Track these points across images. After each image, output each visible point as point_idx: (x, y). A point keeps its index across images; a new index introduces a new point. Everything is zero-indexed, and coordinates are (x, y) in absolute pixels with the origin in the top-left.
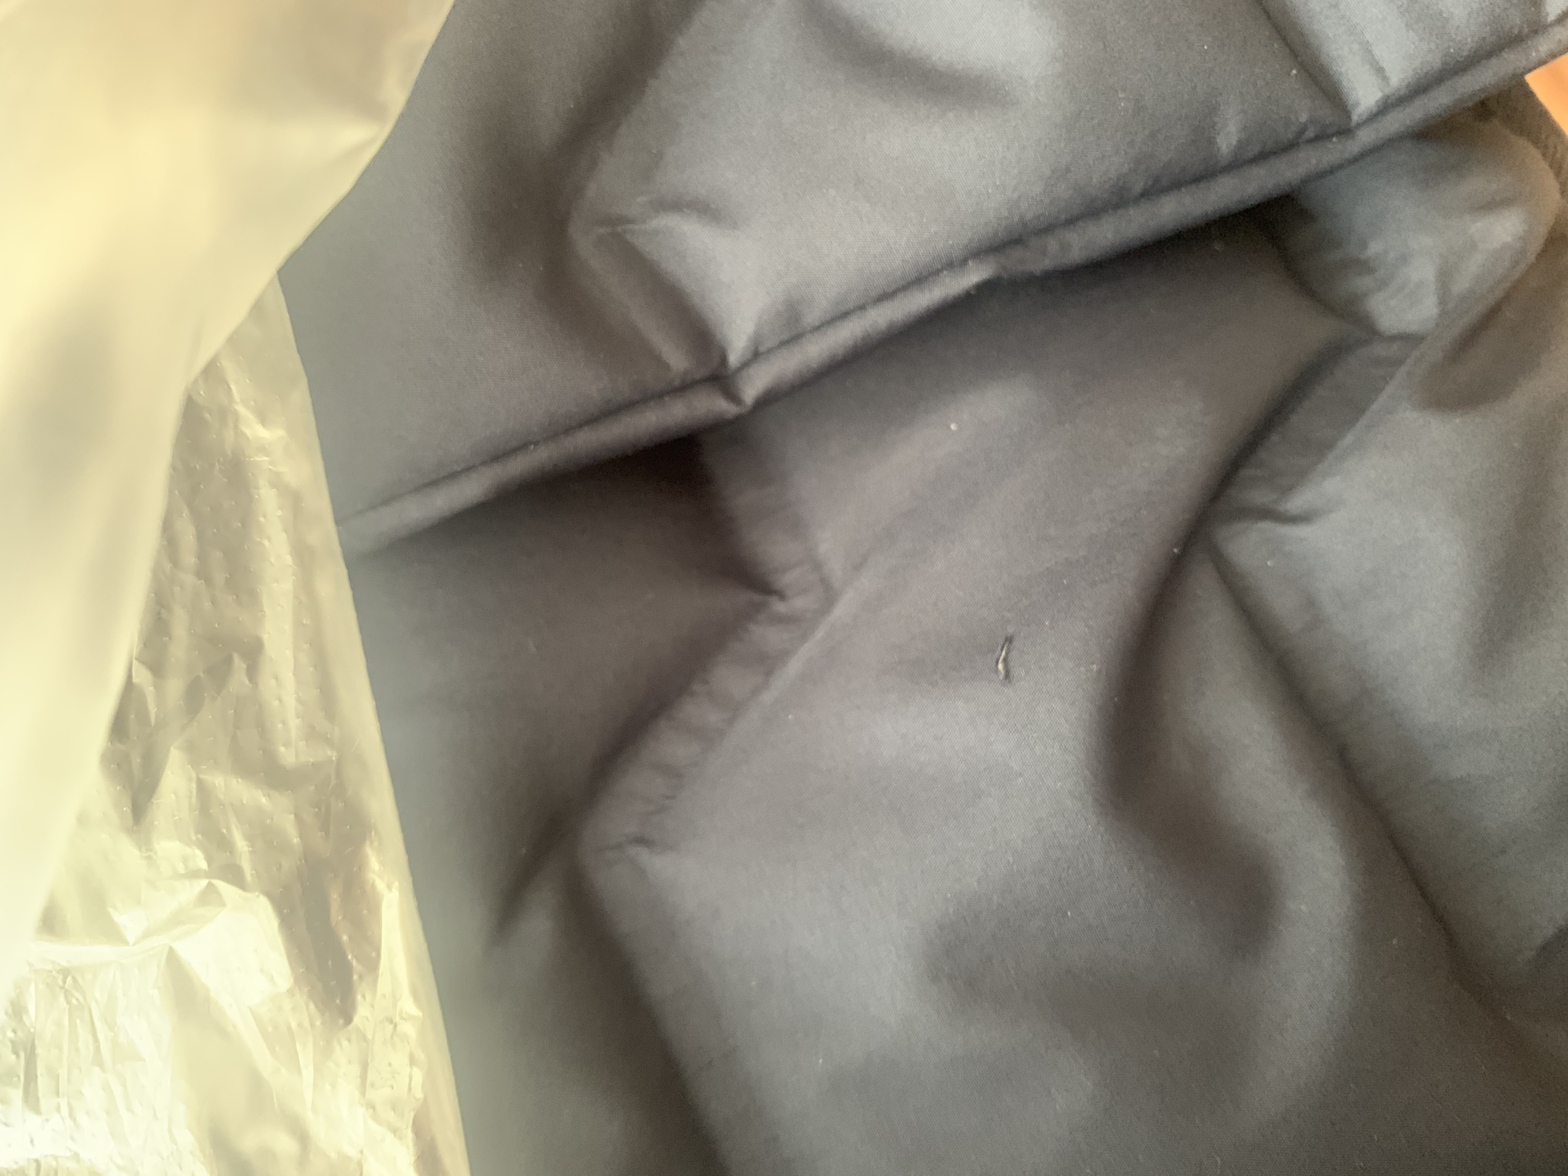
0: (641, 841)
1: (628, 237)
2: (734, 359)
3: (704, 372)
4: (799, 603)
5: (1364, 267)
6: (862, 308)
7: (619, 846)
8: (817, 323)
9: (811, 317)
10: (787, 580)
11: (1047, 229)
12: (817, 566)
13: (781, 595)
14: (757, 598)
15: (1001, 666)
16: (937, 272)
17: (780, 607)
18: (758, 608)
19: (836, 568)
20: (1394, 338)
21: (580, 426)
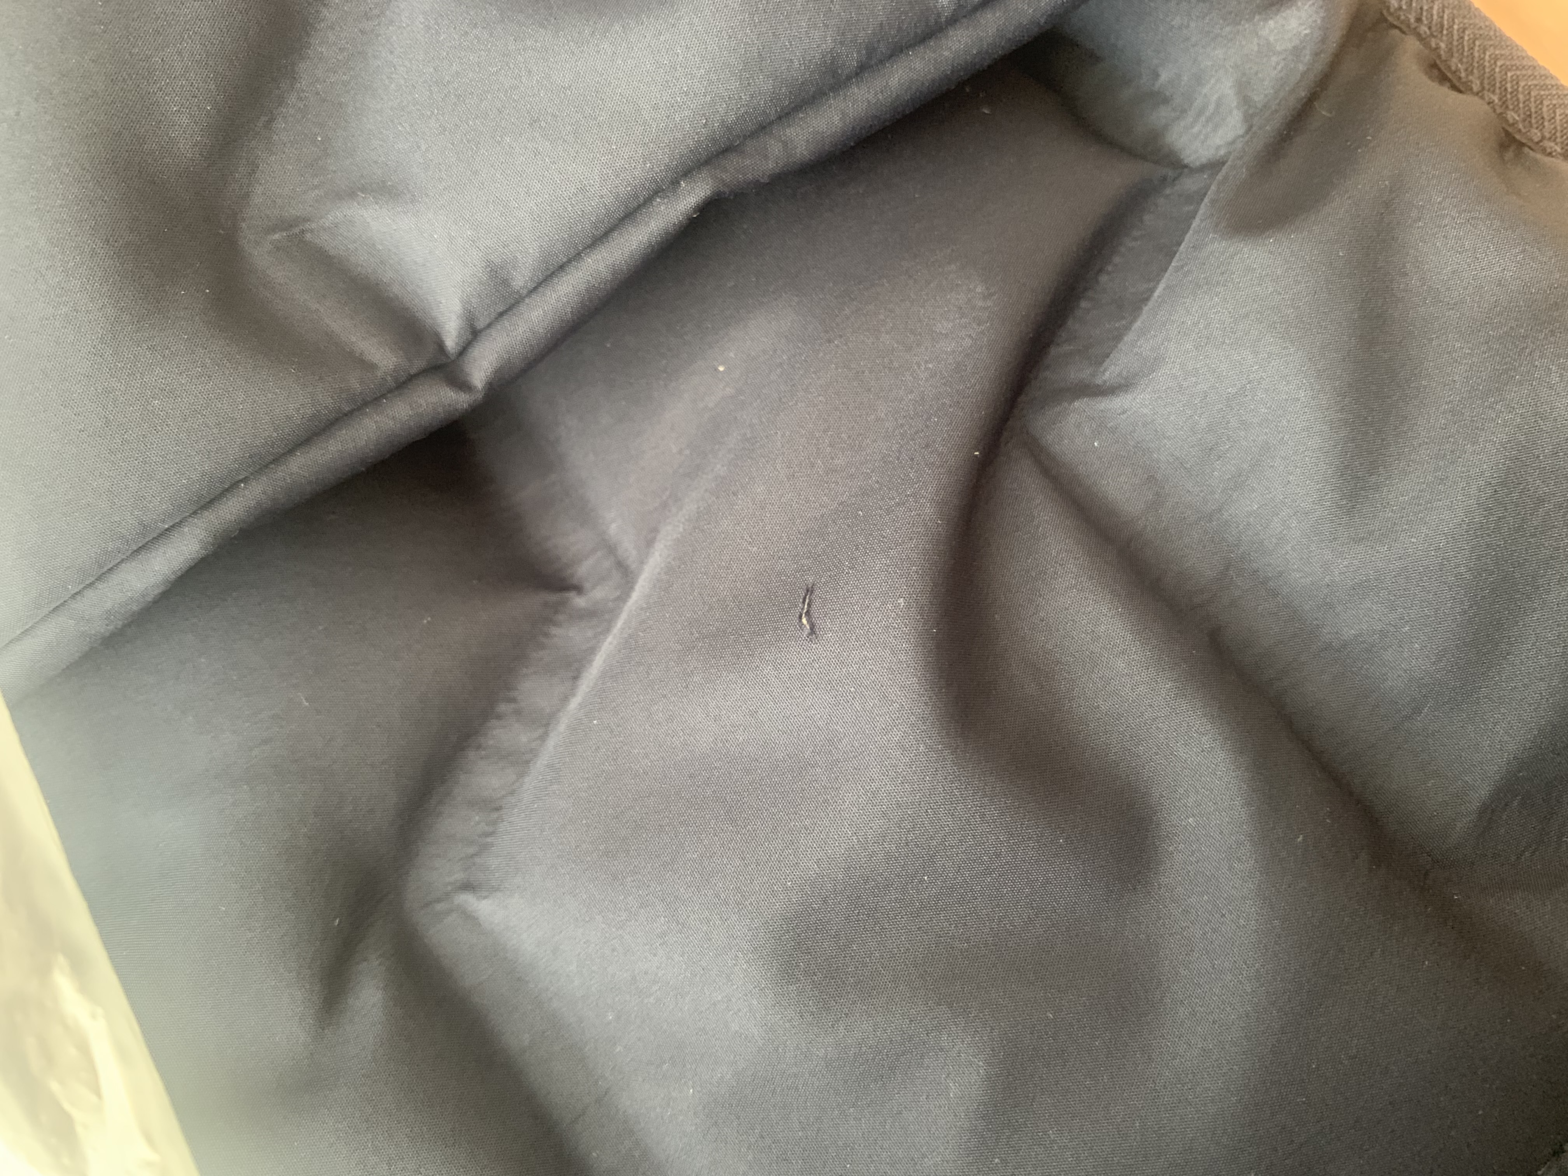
0: (467, 887)
1: (308, 236)
2: (451, 342)
3: (419, 364)
4: (598, 594)
5: (1160, 98)
6: (577, 257)
7: (447, 896)
8: (531, 286)
9: (520, 280)
10: (583, 570)
11: (763, 128)
12: (611, 549)
13: (578, 589)
14: (553, 597)
15: (804, 621)
16: (649, 200)
17: (579, 602)
18: (557, 608)
19: (628, 547)
20: (1202, 168)
21: (291, 451)
